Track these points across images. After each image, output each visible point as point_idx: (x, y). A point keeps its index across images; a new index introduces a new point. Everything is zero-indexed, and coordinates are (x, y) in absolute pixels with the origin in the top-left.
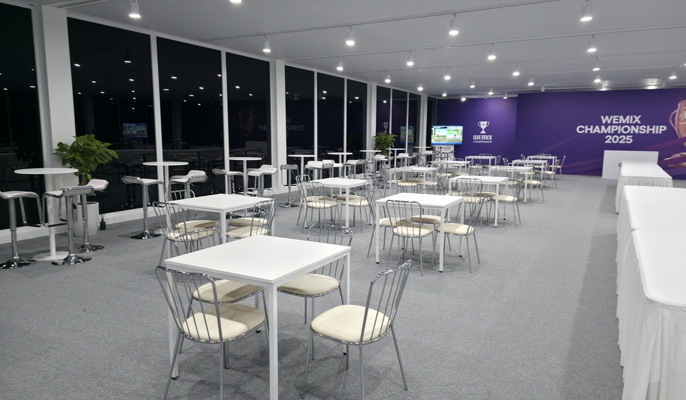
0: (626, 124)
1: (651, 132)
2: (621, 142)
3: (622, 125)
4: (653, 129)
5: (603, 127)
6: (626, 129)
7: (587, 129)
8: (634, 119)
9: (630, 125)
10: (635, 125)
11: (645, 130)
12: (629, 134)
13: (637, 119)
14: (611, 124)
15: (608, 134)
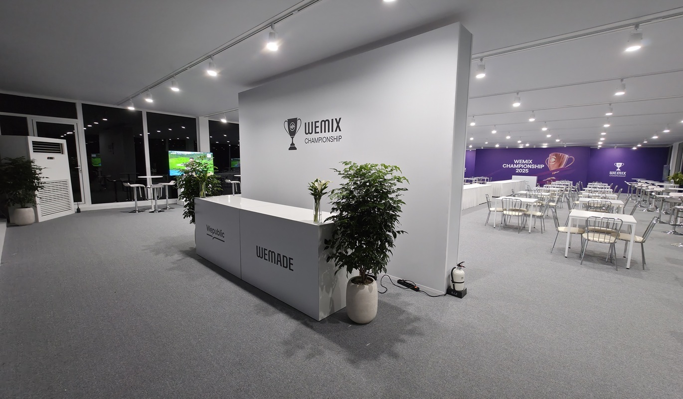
0: (525, 164)
1: (537, 167)
2: (523, 172)
3: (524, 164)
4: (538, 166)
5: (515, 165)
6: (525, 166)
7: (508, 166)
8: (529, 162)
9: (527, 164)
10: (530, 164)
11: (534, 166)
12: (527, 168)
13: (531, 162)
14: (519, 163)
15: (517, 168)
